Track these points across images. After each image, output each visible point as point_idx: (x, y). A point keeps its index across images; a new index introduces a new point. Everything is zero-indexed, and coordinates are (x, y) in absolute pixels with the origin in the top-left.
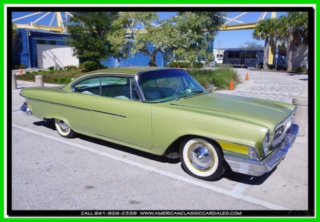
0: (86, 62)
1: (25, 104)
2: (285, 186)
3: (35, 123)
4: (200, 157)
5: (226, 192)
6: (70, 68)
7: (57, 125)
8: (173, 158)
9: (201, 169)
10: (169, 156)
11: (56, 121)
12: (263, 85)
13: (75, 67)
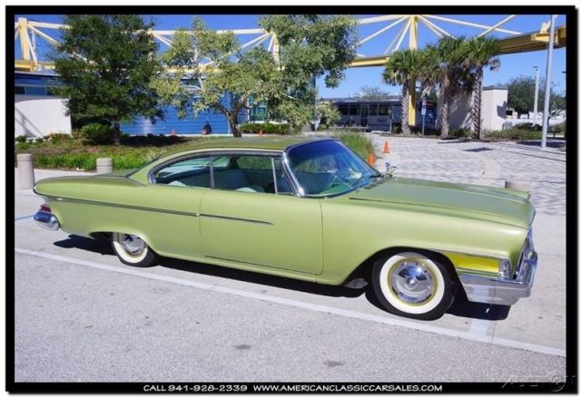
0: (87, 127)
1: (45, 208)
2: (541, 318)
3: (57, 244)
4: (412, 282)
5: (463, 335)
6: (57, 138)
7: (117, 245)
8: (357, 288)
9: (412, 301)
10: (351, 285)
11: (115, 237)
12: (418, 161)
13: (66, 136)
